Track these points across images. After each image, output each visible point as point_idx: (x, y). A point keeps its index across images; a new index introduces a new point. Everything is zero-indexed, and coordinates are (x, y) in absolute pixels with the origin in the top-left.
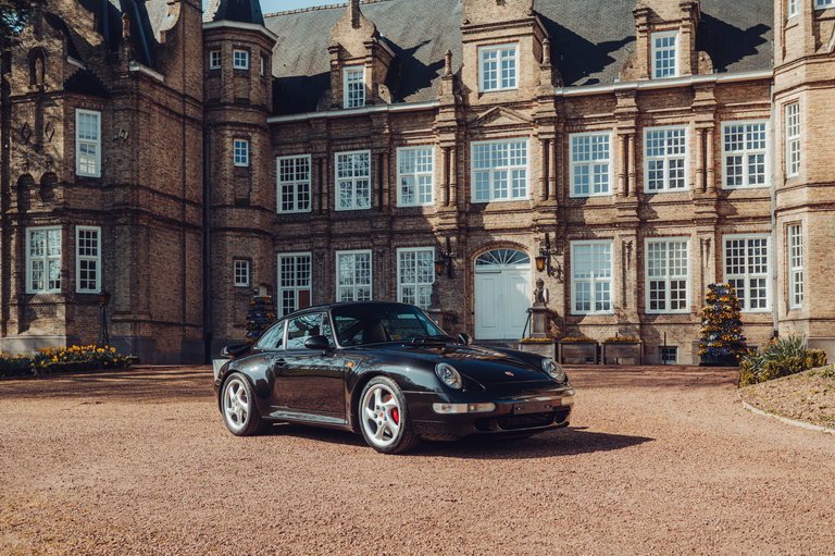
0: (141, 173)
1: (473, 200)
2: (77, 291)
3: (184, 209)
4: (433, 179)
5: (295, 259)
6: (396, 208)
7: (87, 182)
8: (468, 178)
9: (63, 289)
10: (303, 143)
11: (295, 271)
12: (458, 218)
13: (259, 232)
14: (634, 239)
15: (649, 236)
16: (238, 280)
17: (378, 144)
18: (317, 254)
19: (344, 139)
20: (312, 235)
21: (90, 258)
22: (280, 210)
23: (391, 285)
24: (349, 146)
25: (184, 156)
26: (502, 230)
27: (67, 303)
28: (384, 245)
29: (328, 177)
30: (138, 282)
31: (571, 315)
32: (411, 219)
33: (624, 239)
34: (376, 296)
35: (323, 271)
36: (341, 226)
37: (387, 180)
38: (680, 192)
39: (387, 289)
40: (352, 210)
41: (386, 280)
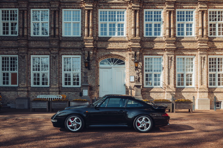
1: (100, 35)
4: (80, 25)
5: (9, 57)
6: (62, 37)
10: (14, 2)
11: (9, 64)
12: (93, 42)
14: (173, 56)
15: (178, 55)
17: (54, 6)
18: (21, 56)
19: (36, 3)
20: (19, 47)
22: (1, 34)
23: (59, 72)
24: (39, 6)
26: (113, 50)
28: (56, 53)
29: (27, 20)
31: (144, 88)
32: (70, 42)
33: (169, 56)
34: (52, 77)
35: (24, 64)
36: (34, 44)
37: (58, 23)
38: (191, 37)
39: (57, 74)
40: (40, 37)
41: (57, 70)
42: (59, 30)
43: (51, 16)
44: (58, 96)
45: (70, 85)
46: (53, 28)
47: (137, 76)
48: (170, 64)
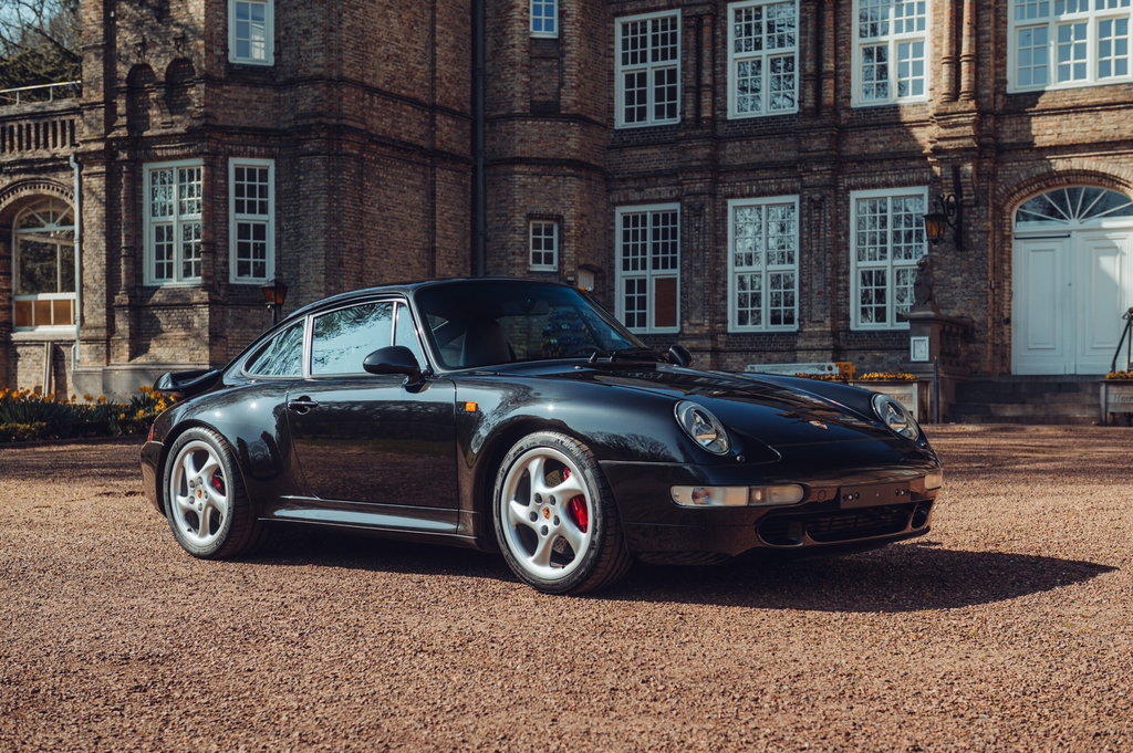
0: (348, 56)
2: (232, 280)
3: (433, 124)
4: (928, 49)
5: (648, 214)
6: (849, 109)
7: (250, 75)
8: (1001, 41)
9: (206, 278)
11: (649, 242)
12: (977, 124)
13: (578, 166)
16: (537, 259)
18: (690, 207)
20: (682, 170)
21: (257, 218)
22: (620, 122)
23: (837, 265)
25: (433, 21)
26: (1073, 148)
27: (212, 304)
28: (825, 186)
29: (714, 52)
30: (341, 263)
32: (879, 132)
34: (806, 289)
35: (701, 240)
36: (737, 150)
37: (832, 53)
39: (829, 275)
40: (761, 118)
41: (828, 255)
42: (836, 84)
43: (806, 26)
44: (822, 368)
45: (883, 320)
46: (811, 75)
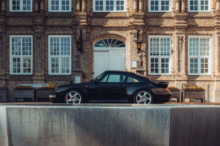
1: (94, 10)
6: (48, 12)
12: (87, 19)
14: (184, 35)
15: (190, 34)
26: (111, 28)
28: (42, 33)
31: (149, 75)
32: (57, 19)
33: (179, 35)
34: (36, 62)
35: (2, 47)
36: (13, 21)
38: (207, 12)
39: (43, 58)
40: (20, 12)
41: (43, 53)
42: (44, 4)
44: (44, 85)
45: (58, 72)
46: (36, 1)
47: (140, 59)
48: (180, 46)
